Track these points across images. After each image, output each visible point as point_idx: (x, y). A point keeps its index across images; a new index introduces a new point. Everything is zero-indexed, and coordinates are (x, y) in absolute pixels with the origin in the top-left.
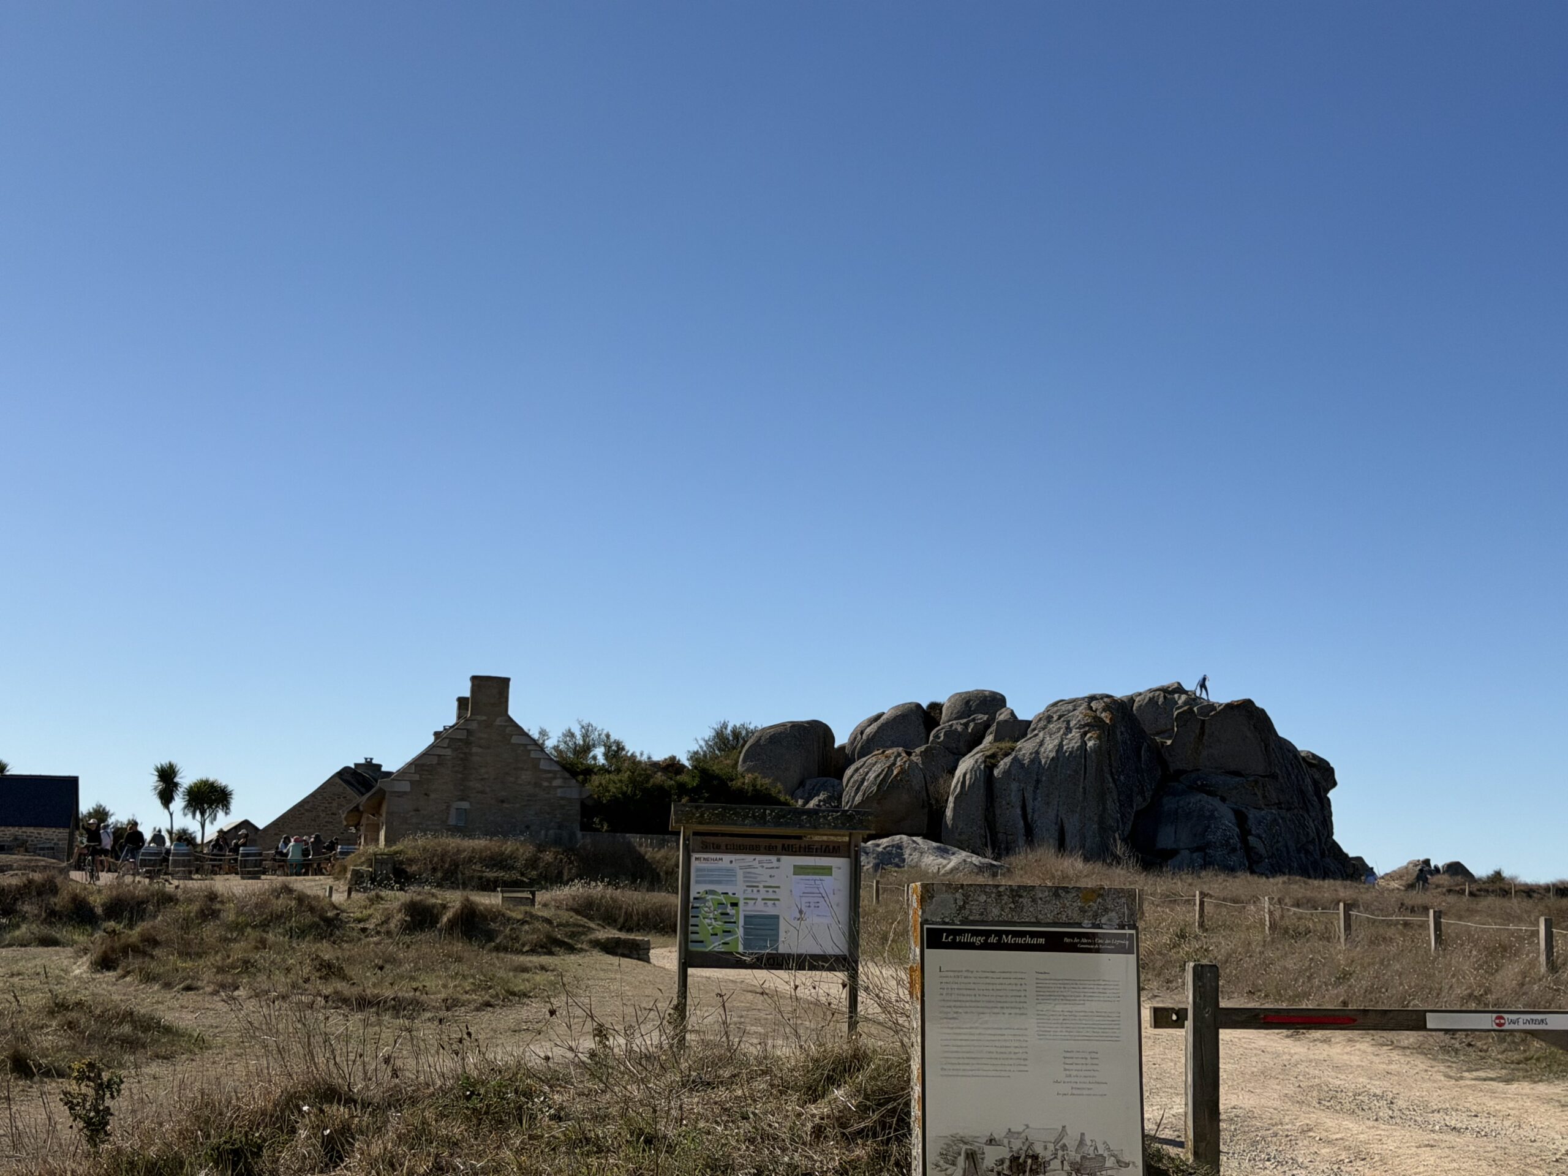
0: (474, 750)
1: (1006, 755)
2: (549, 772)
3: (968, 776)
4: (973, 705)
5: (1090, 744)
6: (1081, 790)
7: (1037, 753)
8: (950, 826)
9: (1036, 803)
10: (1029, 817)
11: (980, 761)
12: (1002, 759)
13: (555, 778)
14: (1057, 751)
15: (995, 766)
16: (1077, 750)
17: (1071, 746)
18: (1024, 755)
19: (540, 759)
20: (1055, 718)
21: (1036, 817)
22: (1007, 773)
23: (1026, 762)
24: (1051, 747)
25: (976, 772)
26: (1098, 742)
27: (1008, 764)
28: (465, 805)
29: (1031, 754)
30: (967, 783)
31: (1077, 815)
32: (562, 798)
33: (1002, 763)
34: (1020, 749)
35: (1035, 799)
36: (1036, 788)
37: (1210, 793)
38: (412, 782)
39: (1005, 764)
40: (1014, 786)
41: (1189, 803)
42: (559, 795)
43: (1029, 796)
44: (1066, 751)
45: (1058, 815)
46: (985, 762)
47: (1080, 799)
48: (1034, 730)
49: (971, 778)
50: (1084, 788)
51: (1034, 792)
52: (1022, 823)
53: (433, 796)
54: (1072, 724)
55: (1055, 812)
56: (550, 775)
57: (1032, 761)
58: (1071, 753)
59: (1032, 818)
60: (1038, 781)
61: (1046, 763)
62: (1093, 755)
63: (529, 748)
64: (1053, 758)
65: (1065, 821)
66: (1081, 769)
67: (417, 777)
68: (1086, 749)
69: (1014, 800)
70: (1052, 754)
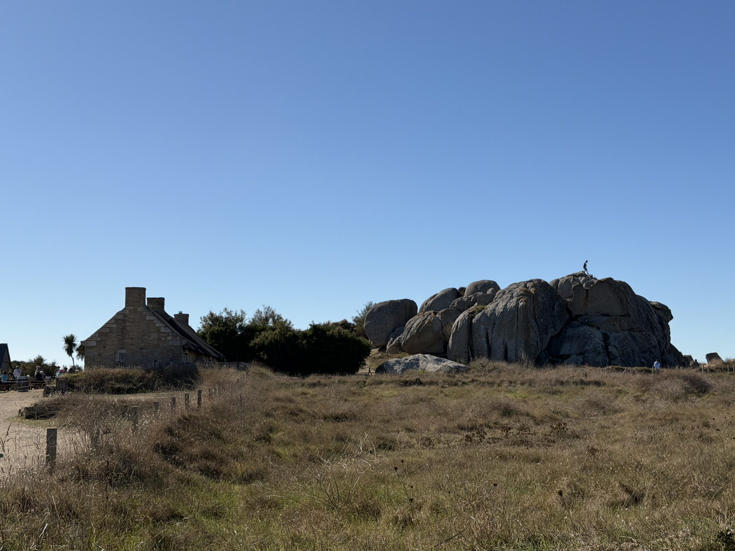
1: (479, 312)
2: (164, 333)
3: (459, 323)
5: (521, 304)
6: (516, 327)
7: (494, 310)
8: (450, 348)
9: (493, 335)
10: (490, 342)
11: (466, 315)
12: (477, 314)
13: (168, 335)
14: (504, 309)
15: (473, 317)
16: (514, 307)
17: (511, 305)
18: (488, 311)
19: (160, 327)
20: (507, 292)
21: (493, 342)
22: (479, 321)
23: (488, 315)
24: (501, 307)
25: (463, 321)
26: (525, 303)
27: (480, 316)
28: (123, 351)
29: (491, 311)
30: (459, 326)
31: (514, 340)
33: (477, 316)
34: (487, 309)
35: (492, 333)
36: (493, 327)
37: (591, 326)
38: (97, 342)
39: (478, 316)
40: (482, 327)
41: (579, 331)
43: (489, 331)
44: (508, 309)
45: (504, 341)
46: (468, 316)
47: (515, 332)
48: (496, 298)
50: (517, 326)
51: (492, 330)
52: (486, 345)
53: (107, 347)
54: (514, 295)
55: (503, 339)
57: (491, 314)
58: (510, 309)
59: (491, 342)
60: (494, 324)
61: (498, 315)
62: (522, 310)
63: (155, 321)
64: (502, 312)
65: (508, 343)
66: (515, 317)
67: (99, 339)
68: (518, 307)
69: (482, 334)
70: (502, 310)
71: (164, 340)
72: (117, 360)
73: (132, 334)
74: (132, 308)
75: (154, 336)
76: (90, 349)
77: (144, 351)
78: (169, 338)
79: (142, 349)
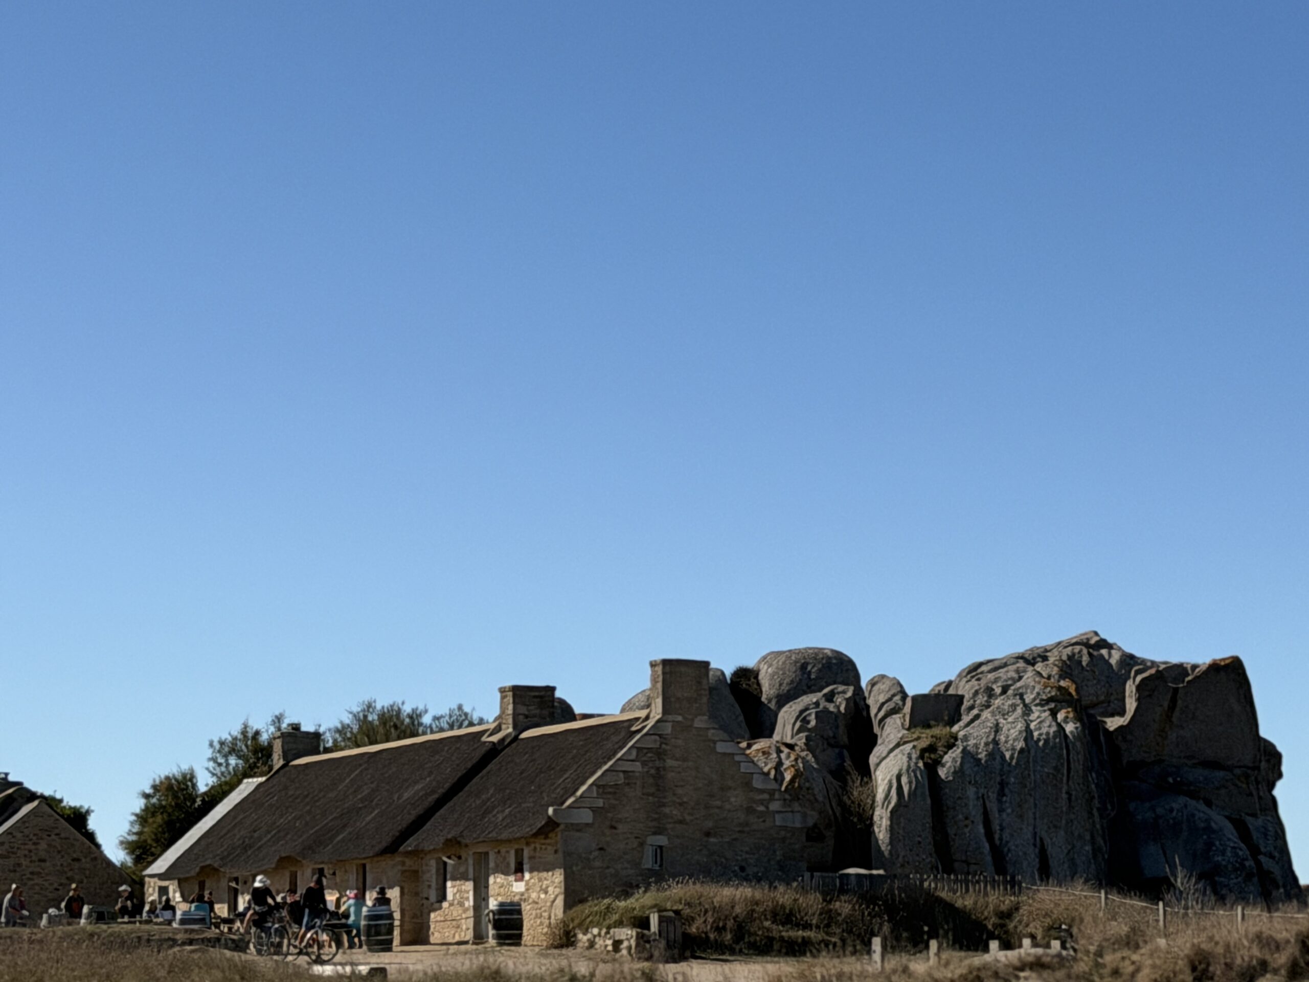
0: (670, 762)
1: (950, 746)
2: (762, 791)
3: (904, 780)
4: (814, 671)
5: (1070, 728)
6: (1064, 796)
7: (996, 742)
8: (886, 854)
9: (1004, 815)
10: (997, 836)
11: (914, 756)
12: (946, 753)
13: (772, 799)
14: (1026, 740)
15: (938, 762)
16: (1055, 737)
17: (1044, 730)
18: (976, 746)
19: (752, 773)
20: (998, 691)
21: (1006, 836)
22: (959, 773)
23: (982, 756)
24: (1014, 733)
25: (914, 771)
26: (1078, 725)
27: (959, 760)
28: (662, 840)
29: (987, 744)
30: (906, 789)
31: (1062, 833)
32: (785, 828)
33: (947, 758)
34: (966, 738)
35: (1001, 811)
36: (1001, 794)
37: (1193, 795)
38: (594, 810)
39: (954, 760)
40: (971, 792)
41: (1171, 810)
42: (778, 823)
43: (993, 806)
44: (1039, 740)
45: (1035, 833)
46: (921, 757)
47: (1064, 809)
48: (972, 708)
49: (910, 783)
50: (1068, 793)
51: (1000, 801)
52: (987, 845)
53: (621, 828)
54: (1028, 698)
55: (1031, 828)
56: (766, 796)
57: (991, 755)
58: (1047, 741)
59: (1001, 839)
60: (1003, 785)
61: (1012, 757)
62: (1078, 744)
63: (737, 758)
64: (1022, 751)
65: (1047, 841)
66: (1062, 764)
67: (600, 803)
68: (1066, 736)
69: (973, 813)
70: (1020, 745)
71: (762, 812)
72: (648, 863)
73: (680, 791)
74: (680, 718)
75: (736, 799)
76: (578, 831)
77: (712, 840)
78: (775, 806)
79: (708, 834)
